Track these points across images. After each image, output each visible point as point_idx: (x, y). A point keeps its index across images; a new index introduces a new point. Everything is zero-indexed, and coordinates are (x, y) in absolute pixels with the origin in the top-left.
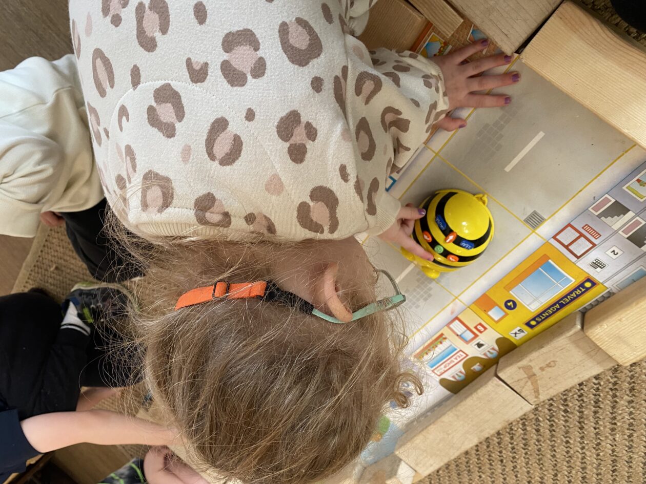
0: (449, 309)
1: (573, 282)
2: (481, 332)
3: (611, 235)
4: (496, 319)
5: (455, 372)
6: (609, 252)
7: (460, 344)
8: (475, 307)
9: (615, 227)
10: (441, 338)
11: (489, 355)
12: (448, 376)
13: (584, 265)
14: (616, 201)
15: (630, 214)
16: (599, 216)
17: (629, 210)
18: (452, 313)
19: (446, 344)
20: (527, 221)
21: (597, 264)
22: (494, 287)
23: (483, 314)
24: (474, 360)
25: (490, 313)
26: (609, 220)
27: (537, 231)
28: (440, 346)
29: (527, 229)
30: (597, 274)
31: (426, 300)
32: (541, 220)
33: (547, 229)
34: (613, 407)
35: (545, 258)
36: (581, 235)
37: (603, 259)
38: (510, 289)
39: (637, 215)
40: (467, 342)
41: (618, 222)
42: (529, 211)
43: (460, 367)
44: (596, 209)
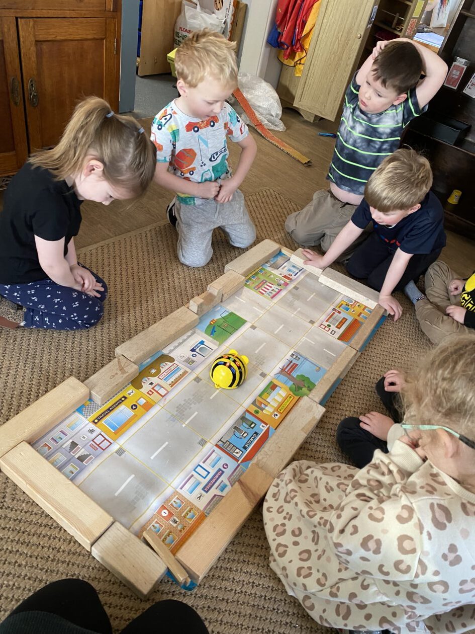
0: (167, 400)
1: (103, 421)
2: (150, 391)
3: (85, 445)
4: (142, 399)
5: (165, 367)
6: (86, 437)
7: (162, 383)
8: (153, 403)
9: (83, 450)
10: (172, 385)
11: (146, 379)
12: (170, 364)
13: (98, 431)
14: (82, 462)
15: (77, 456)
16: (90, 455)
17: (78, 458)
18: (165, 399)
19: (170, 381)
20: (124, 451)
21: (92, 431)
22: (143, 415)
23: (148, 400)
24: (154, 375)
25: (145, 401)
26: (86, 453)
27: (119, 446)
28: (173, 380)
29: (124, 447)
30: (92, 426)
31: (180, 405)
32: (117, 452)
33: (115, 447)
34: (88, 363)
35: (116, 433)
36: (98, 445)
37: (89, 434)
38: (134, 415)
39: (74, 456)
40: (158, 384)
41: (82, 452)
42: (123, 456)
43: (163, 370)
44: (92, 458)
